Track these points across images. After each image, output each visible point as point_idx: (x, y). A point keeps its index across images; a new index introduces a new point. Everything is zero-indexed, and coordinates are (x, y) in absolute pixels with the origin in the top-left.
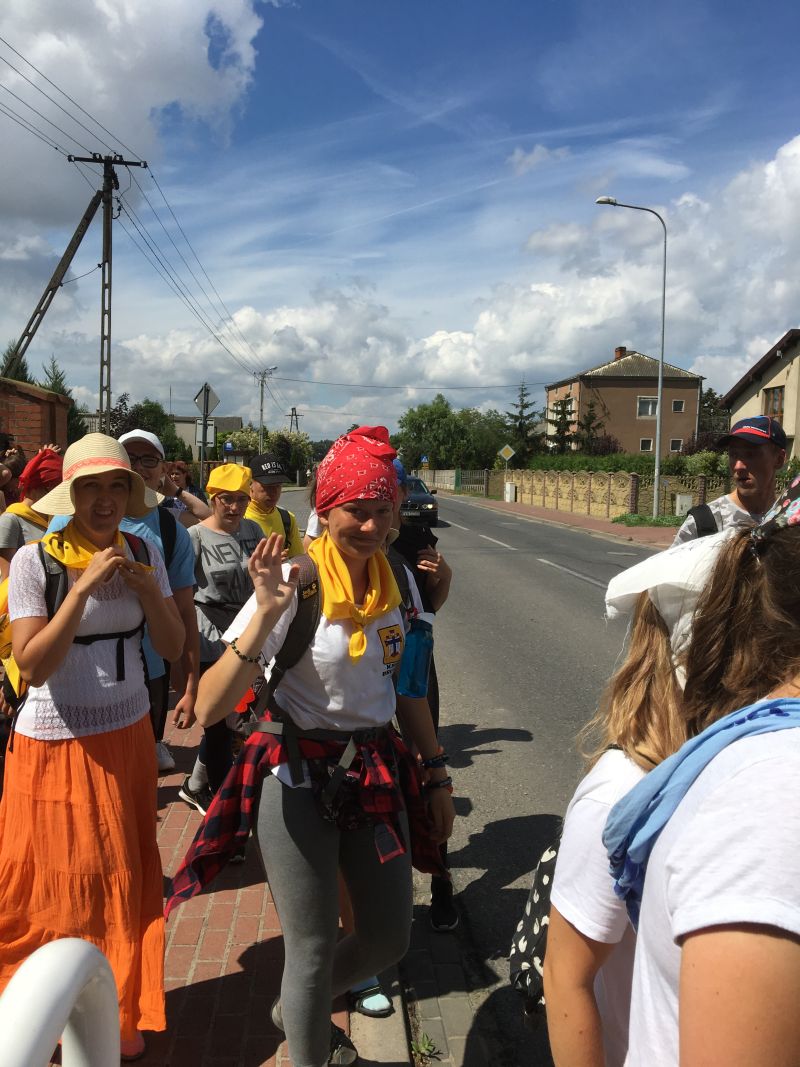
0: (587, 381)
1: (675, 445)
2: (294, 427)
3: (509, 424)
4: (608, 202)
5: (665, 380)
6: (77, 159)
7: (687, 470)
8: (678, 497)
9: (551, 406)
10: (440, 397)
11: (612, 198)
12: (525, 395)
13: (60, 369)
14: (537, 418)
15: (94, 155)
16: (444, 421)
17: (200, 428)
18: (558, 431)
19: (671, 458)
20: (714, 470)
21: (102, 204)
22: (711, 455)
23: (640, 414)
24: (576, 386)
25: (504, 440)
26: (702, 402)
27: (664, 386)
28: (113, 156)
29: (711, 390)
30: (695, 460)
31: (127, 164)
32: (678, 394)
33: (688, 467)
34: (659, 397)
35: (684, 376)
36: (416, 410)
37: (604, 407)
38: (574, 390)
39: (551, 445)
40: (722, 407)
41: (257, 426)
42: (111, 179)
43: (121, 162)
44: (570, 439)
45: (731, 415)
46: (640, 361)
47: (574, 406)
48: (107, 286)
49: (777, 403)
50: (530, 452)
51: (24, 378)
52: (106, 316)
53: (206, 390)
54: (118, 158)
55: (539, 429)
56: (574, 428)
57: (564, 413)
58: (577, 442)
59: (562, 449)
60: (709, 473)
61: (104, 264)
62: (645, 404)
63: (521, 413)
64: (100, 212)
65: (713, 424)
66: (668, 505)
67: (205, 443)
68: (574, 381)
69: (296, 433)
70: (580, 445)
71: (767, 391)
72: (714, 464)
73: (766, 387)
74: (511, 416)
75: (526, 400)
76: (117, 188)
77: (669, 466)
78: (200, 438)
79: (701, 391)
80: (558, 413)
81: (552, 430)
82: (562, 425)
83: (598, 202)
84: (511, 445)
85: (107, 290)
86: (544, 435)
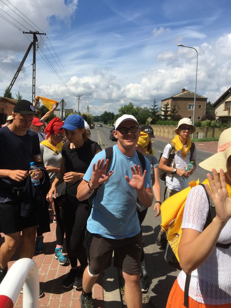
0: (174, 99)
1: (199, 118)
2: (88, 112)
3: (150, 111)
4: (181, 45)
5: (196, 99)
6: (26, 33)
7: (202, 125)
8: (199, 133)
9: (163, 106)
10: (131, 103)
11: (182, 44)
12: (155, 103)
13: (21, 95)
14: (159, 109)
15: (31, 31)
16: (131, 110)
17: (61, 112)
18: (165, 113)
19: (197, 122)
20: (210, 125)
21: (33, 46)
22: (209, 121)
23: (189, 109)
24: (170, 100)
25: (149, 116)
26: (207, 105)
27: (196, 100)
28: (36, 31)
29: (209, 102)
30: (204, 123)
31: (40, 34)
32: (200, 103)
33: (202, 124)
34: (194, 104)
35: (201, 97)
36: (123, 107)
37: (178, 107)
38: (170, 101)
39: (163, 117)
40: (213, 107)
41: (77, 111)
42: (35, 39)
43: (38, 33)
44: (168, 116)
45: (215, 109)
46: (189, 93)
47: (169, 106)
48: (34, 70)
49: (229, 106)
50: (157, 120)
51: (11, 98)
52: (34, 79)
53: (63, 101)
54: (37, 32)
55: (159, 113)
56: (169, 113)
57: (166, 108)
58: (170, 117)
59: (166, 119)
60: (208, 126)
61: (33, 64)
62: (190, 106)
63: (154, 108)
64: (32, 48)
65: (210, 111)
66: (196, 135)
67: (62, 116)
68: (170, 99)
69: (88, 113)
70: (171, 118)
71: (226, 102)
72: (210, 124)
73: (226, 101)
74: (151, 109)
75: (156, 104)
76: (37, 41)
77: (197, 124)
78: (61, 115)
79: (207, 102)
80: (165, 108)
81: (163, 113)
82: (166, 112)
83: (178, 45)
84: (151, 117)
85: (34, 72)
86: (161, 114)
